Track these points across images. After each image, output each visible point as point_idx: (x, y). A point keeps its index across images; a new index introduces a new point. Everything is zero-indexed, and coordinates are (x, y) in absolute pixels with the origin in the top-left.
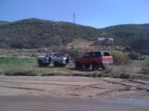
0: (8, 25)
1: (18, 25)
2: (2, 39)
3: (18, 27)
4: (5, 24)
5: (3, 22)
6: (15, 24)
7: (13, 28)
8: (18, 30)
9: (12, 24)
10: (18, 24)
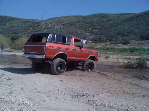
0: (134, 17)
1: (145, 16)
2: (130, 30)
3: (146, 18)
4: (132, 16)
5: (130, 14)
6: (142, 15)
7: (140, 19)
8: (146, 21)
9: (139, 16)
10: (145, 14)
